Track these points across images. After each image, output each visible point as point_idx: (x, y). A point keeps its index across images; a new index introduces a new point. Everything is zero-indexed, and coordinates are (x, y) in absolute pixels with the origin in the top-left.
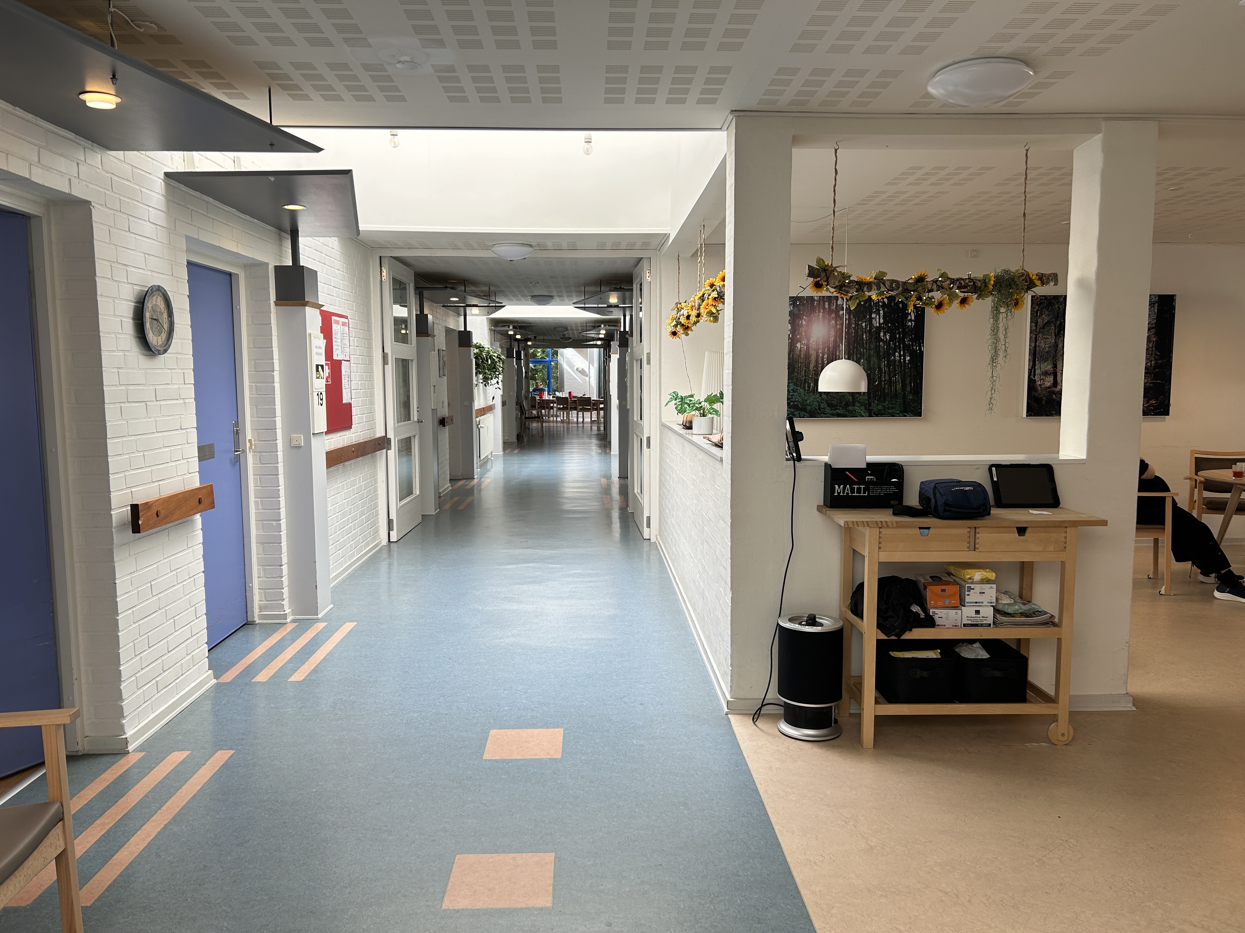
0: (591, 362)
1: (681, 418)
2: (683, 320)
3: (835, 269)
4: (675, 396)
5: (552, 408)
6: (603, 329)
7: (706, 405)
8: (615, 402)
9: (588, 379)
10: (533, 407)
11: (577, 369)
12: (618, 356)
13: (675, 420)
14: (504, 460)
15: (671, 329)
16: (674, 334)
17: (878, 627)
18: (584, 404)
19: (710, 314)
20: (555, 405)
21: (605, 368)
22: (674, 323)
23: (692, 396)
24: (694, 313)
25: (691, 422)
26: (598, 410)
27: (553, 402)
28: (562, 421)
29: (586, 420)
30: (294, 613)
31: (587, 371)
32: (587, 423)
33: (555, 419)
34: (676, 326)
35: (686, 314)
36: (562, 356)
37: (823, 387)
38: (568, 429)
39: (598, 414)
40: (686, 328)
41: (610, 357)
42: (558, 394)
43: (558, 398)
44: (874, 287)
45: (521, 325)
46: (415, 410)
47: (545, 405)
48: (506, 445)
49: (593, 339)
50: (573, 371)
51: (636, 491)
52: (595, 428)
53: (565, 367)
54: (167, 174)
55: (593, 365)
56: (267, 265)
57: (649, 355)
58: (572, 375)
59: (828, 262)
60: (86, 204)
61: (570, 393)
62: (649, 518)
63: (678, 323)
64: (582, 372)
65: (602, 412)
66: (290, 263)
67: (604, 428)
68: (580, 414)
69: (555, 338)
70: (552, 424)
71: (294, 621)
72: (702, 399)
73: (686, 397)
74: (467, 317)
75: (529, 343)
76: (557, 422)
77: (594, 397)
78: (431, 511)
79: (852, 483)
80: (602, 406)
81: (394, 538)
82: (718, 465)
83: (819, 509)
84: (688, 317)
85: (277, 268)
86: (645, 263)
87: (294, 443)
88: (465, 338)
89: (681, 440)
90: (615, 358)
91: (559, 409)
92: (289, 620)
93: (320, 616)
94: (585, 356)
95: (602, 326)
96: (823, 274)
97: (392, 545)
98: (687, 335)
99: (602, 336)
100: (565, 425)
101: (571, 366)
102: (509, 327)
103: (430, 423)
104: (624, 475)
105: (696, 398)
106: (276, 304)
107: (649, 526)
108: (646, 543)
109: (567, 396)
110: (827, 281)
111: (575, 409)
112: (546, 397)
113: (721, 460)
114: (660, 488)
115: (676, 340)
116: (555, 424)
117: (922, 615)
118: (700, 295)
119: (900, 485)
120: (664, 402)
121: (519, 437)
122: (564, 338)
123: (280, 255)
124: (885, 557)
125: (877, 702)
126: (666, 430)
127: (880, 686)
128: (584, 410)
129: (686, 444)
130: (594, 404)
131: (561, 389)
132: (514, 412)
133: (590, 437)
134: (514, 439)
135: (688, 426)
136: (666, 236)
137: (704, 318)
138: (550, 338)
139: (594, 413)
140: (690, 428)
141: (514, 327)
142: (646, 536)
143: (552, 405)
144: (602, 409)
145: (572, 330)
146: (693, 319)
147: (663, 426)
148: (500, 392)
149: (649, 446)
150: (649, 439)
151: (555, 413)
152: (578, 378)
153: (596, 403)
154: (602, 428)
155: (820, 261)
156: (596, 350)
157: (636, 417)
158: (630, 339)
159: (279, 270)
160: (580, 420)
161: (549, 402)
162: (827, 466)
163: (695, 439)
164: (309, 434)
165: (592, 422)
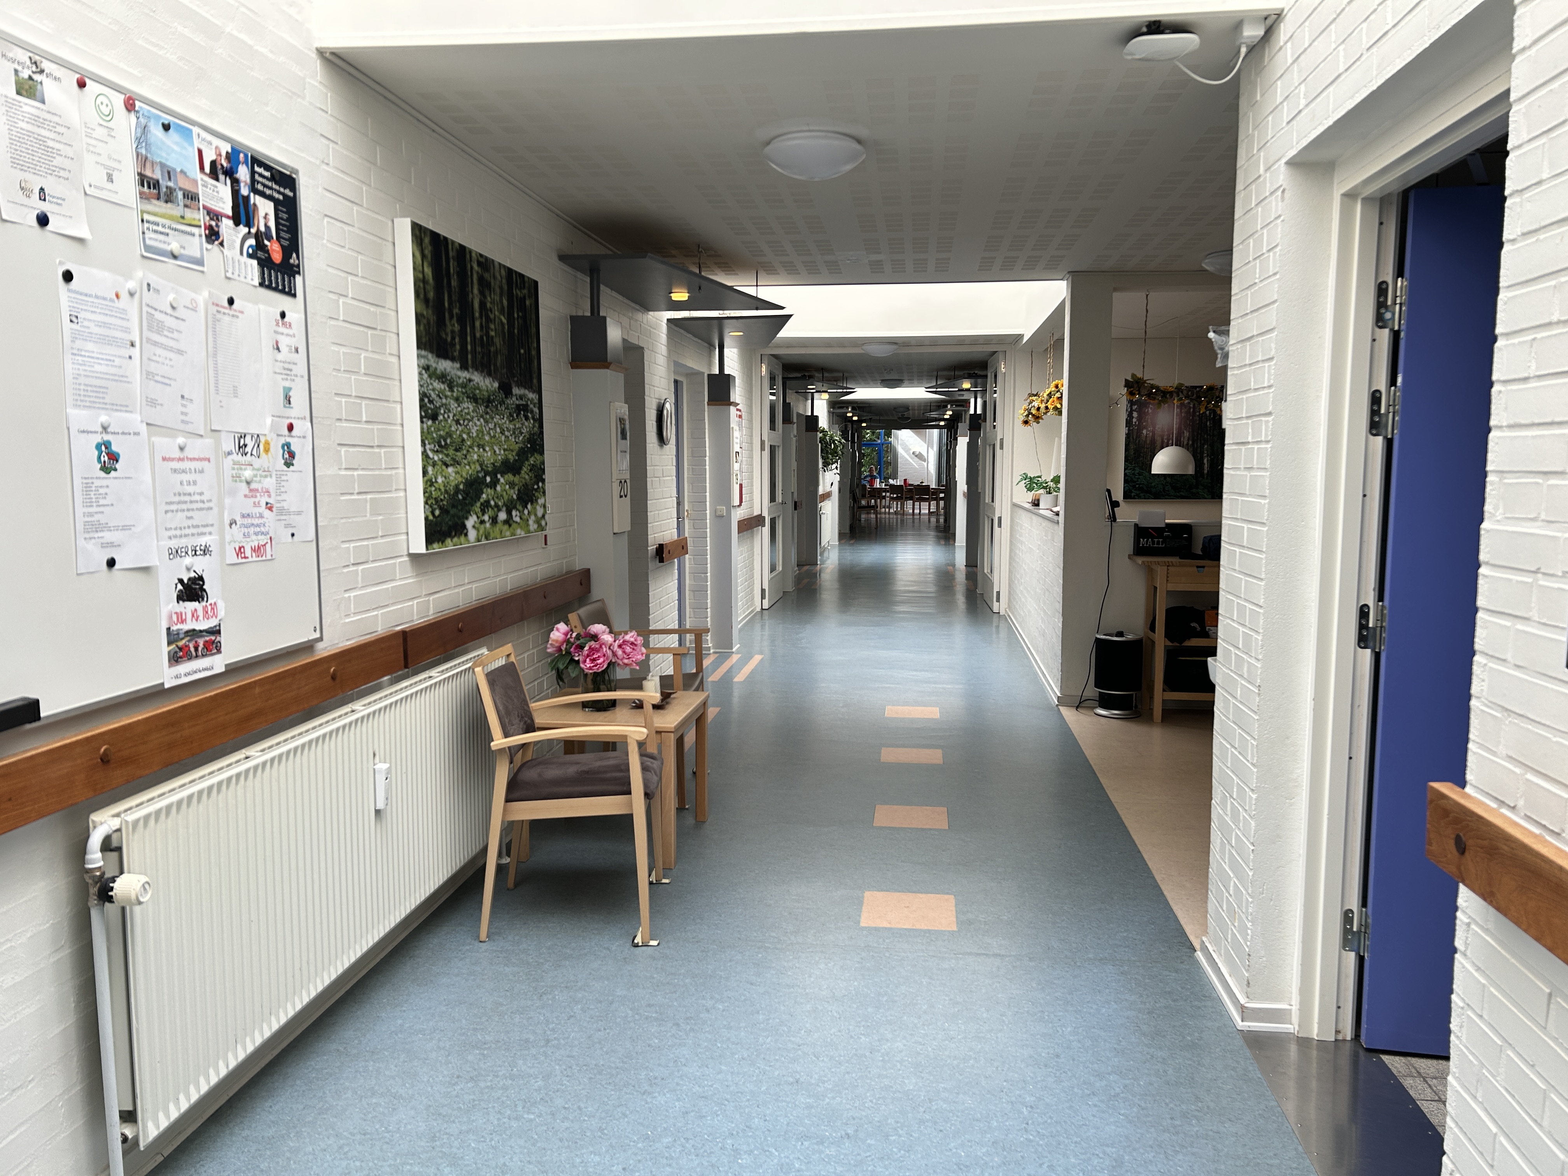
0: (930, 445)
1: (1030, 496)
2: (1034, 411)
3: (1145, 382)
4: (1025, 477)
5: (884, 497)
6: (949, 410)
7: (1051, 484)
8: (962, 486)
9: (925, 464)
10: (864, 496)
11: (913, 453)
12: (967, 439)
13: (1025, 498)
14: (840, 550)
15: (1022, 418)
16: (1026, 422)
17: (1165, 637)
18: (920, 492)
19: (1056, 408)
20: (888, 494)
21: (948, 451)
22: (1026, 413)
23: (1040, 477)
24: (1043, 406)
25: (1038, 500)
26: (938, 499)
27: (885, 490)
28: (896, 513)
29: (922, 511)
30: (714, 647)
31: (925, 454)
32: (924, 514)
33: (887, 510)
34: (1027, 416)
35: (1036, 406)
36: (897, 438)
37: (1155, 470)
38: (902, 521)
39: (938, 505)
40: (1037, 418)
41: (956, 439)
42: (891, 481)
43: (892, 486)
44: (1175, 395)
45: (861, 406)
46: (780, 492)
47: (877, 494)
48: (841, 536)
49: (936, 420)
50: (908, 454)
51: (986, 571)
52: (933, 520)
53: (900, 450)
54: (668, 320)
55: (932, 448)
56: (703, 373)
57: (1002, 440)
58: (907, 460)
59: (1140, 375)
60: (643, 348)
61: (905, 480)
62: (998, 593)
63: (1030, 413)
64: (919, 456)
65: (942, 503)
66: (717, 372)
67: (945, 521)
68: (917, 504)
69: (891, 418)
70: (883, 516)
71: (714, 653)
72: (1049, 480)
73: (1034, 477)
74: (815, 401)
75: (864, 425)
76: (889, 513)
77: (933, 485)
78: (790, 588)
79: (1153, 537)
80: (942, 495)
81: (766, 606)
82: (1056, 527)
83: (1130, 557)
84: (1038, 409)
85: (709, 375)
86: (1001, 356)
87: (719, 513)
88: (813, 420)
89: (1029, 514)
90: (962, 443)
91: (892, 499)
92: (712, 651)
93: (734, 650)
94: (923, 438)
95: (949, 406)
96: (1136, 386)
97: (764, 612)
98: (1038, 423)
99: (946, 417)
100: (899, 516)
101: (907, 450)
102: (848, 408)
103: (790, 506)
104: (972, 562)
105: (1043, 478)
106: (708, 405)
107: (998, 600)
108: (996, 615)
109: (902, 483)
110: (1139, 390)
111: (911, 498)
112: (877, 484)
113: (1058, 523)
114: (1010, 564)
115: (1028, 428)
116: (887, 516)
117: (1199, 629)
118: (1048, 392)
119: (1190, 540)
120: (1015, 482)
121: (852, 528)
122: (903, 418)
123: (710, 364)
124: (1171, 587)
125: (1164, 690)
126: (1017, 509)
127: (1166, 681)
128: (921, 500)
129: (1034, 517)
130: (933, 493)
131: (895, 477)
132: (848, 502)
133: (929, 528)
134: (847, 531)
135: (1036, 503)
136: (1021, 336)
137: (1051, 412)
138: (886, 418)
139: (933, 503)
140: (1038, 505)
141: (853, 408)
142: (995, 610)
143: (884, 494)
144: (942, 499)
145: (914, 410)
146: (1043, 410)
147: (1015, 505)
148: (838, 478)
149: (1000, 526)
150: (1000, 519)
151: (887, 504)
152: (914, 463)
153: (936, 492)
154: (942, 520)
155: (1133, 375)
156: (936, 432)
157: (988, 500)
158: (983, 424)
159: (711, 377)
160: (917, 511)
161: (881, 490)
162: (1136, 525)
163: (1041, 512)
164: (730, 507)
165: (930, 513)
